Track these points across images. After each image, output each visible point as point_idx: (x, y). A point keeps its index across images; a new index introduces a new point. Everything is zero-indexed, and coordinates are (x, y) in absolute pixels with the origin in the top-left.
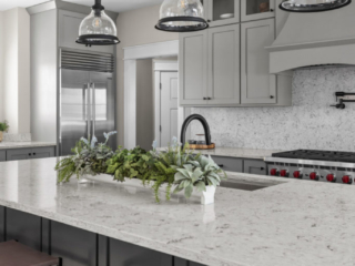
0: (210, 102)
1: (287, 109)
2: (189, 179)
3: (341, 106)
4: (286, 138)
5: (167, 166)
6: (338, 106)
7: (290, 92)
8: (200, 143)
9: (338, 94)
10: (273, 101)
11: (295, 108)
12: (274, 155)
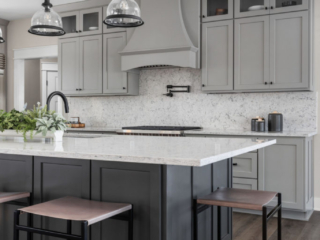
0: (81, 93)
1: (136, 98)
2: (45, 125)
3: (170, 95)
4: (136, 118)
5: (32, 118)
6: (168, 95)
7: (137, 85)
8: (74, 123)
9: (169, 87)
10: (125, 91)
11: (141, 97)
12: (124, 128)
